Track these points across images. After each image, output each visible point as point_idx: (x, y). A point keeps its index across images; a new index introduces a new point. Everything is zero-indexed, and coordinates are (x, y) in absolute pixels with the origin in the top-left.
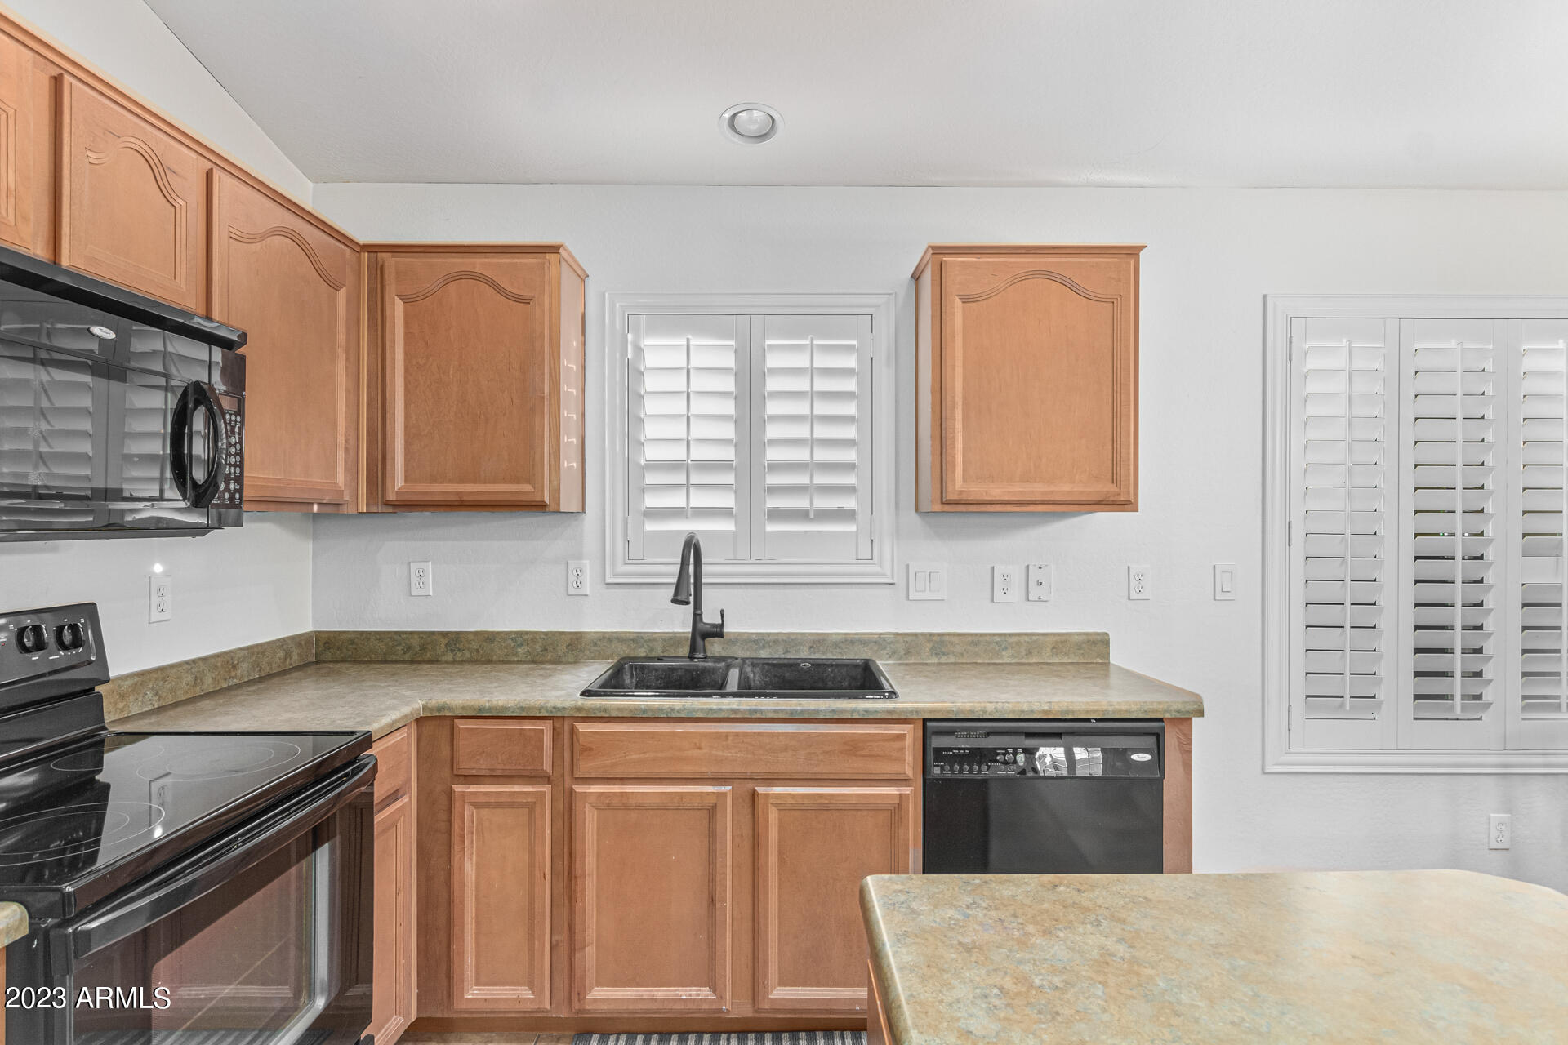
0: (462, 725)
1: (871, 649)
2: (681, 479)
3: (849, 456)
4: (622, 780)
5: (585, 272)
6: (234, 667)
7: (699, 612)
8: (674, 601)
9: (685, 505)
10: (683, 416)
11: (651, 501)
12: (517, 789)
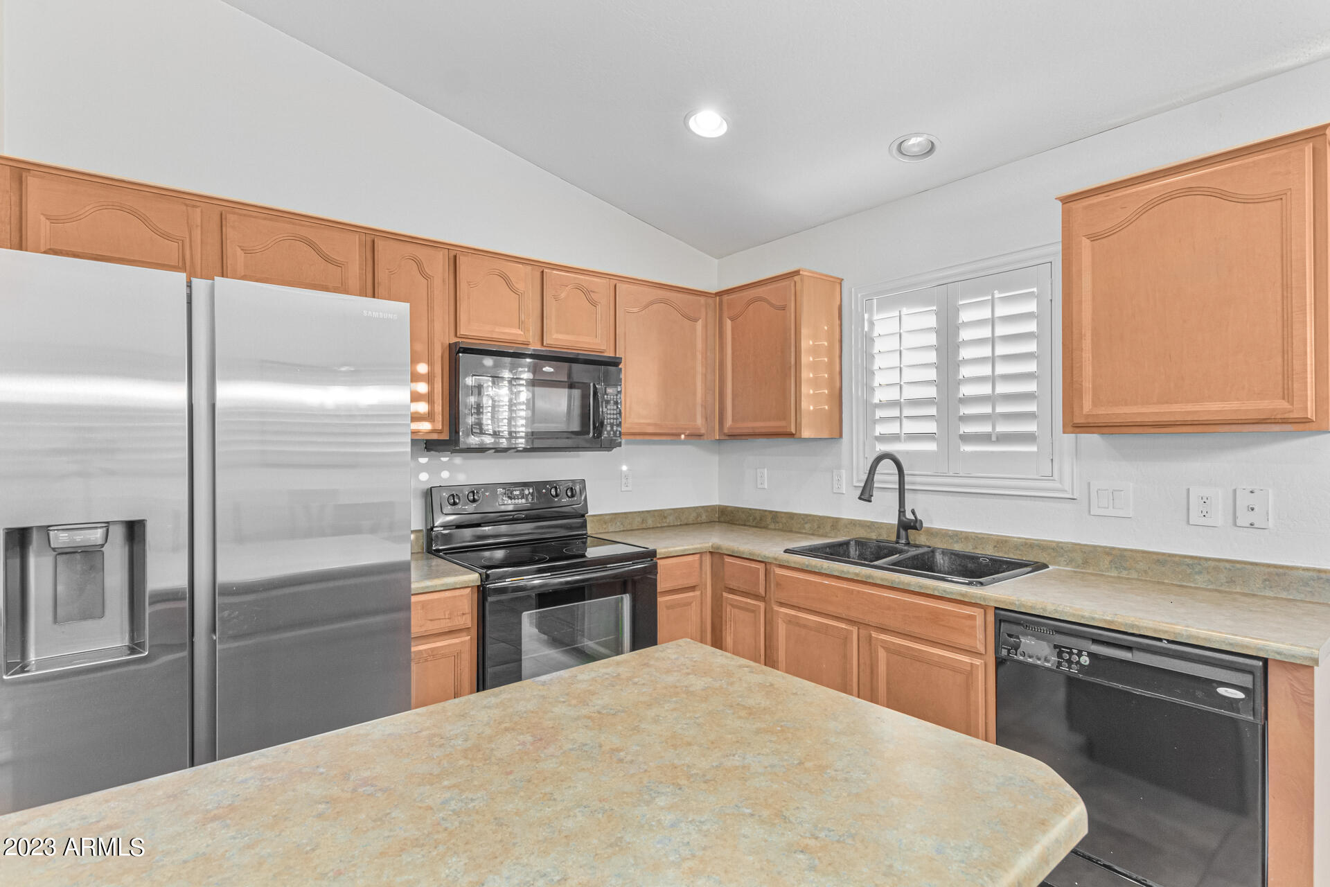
0: (728, 559)
1: (1049, 554)
2: (896, 413)
3: (1031, 387)
4: (799, 608)
5: (838, 278)
6: (665, 517)
7: (902, 510)
8: (860, 498)
9: (899, 432)
10: (897, 367)
11: (880, 429)
12: (749, 601)
